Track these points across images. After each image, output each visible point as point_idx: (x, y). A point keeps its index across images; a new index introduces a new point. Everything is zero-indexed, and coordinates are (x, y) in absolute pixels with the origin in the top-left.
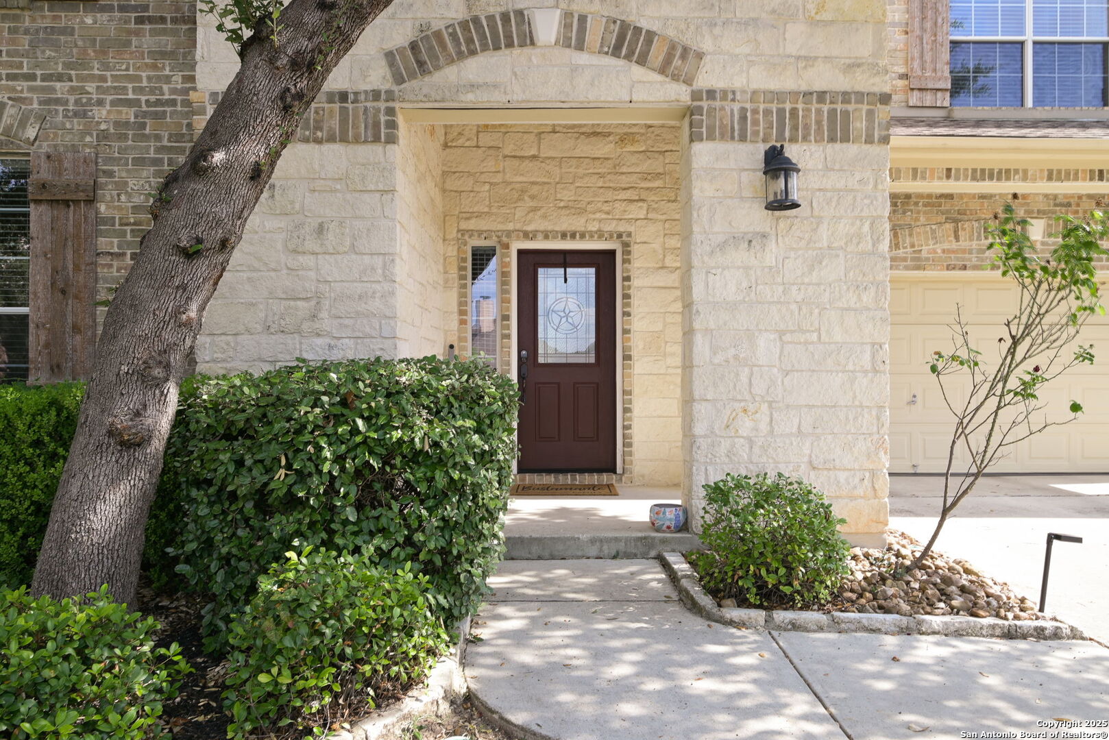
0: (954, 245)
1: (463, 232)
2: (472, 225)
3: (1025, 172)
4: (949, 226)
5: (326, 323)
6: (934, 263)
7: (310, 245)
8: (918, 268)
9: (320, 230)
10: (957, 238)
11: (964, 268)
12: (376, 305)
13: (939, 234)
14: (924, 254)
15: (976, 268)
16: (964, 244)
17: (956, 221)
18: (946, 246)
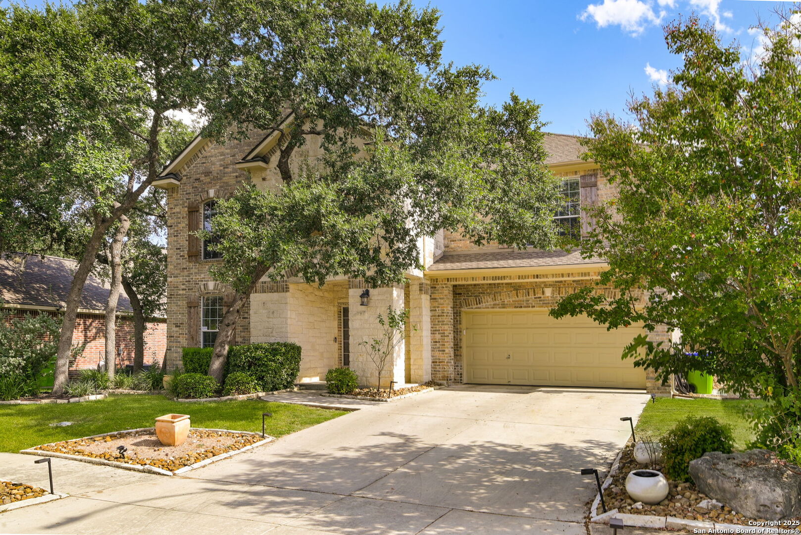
0: (517, 299)
1: (339, 303)
2: (341, 301)
3: (510, 277)
4: (514, 292)
5: (274, 334)
6: (510, 306)
7: (271, 316)
8: (504, 308)
9: (273, 313)
10: (518, 296)
11: (521, 307)
12: (284, 330)
13: (511, 295)
14: (506, 302)
15: (525, 307)
16: (520, 298)
17: (517, 290)
18: (514, 299)
